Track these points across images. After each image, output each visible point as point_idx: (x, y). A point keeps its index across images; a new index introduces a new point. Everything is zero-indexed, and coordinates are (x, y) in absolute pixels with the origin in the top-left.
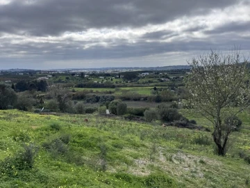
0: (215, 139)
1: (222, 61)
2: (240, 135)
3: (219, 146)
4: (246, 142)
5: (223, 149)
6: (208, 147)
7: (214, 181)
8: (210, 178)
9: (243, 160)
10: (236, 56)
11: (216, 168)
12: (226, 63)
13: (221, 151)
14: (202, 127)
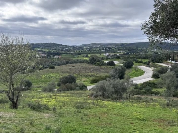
0: (10, 98)
1: (11, 42)
2: (30, 92)
3: (13, 102)
4: (34, 96)
5: (16, 104)
6: (6, 105)
7: (8, 128)
8: (5, 127)
9: (29, 108)
10: (21, 39)
11: (10, 119)
12: (15, 44)
13: (15, 106)
14: (4, 91)
